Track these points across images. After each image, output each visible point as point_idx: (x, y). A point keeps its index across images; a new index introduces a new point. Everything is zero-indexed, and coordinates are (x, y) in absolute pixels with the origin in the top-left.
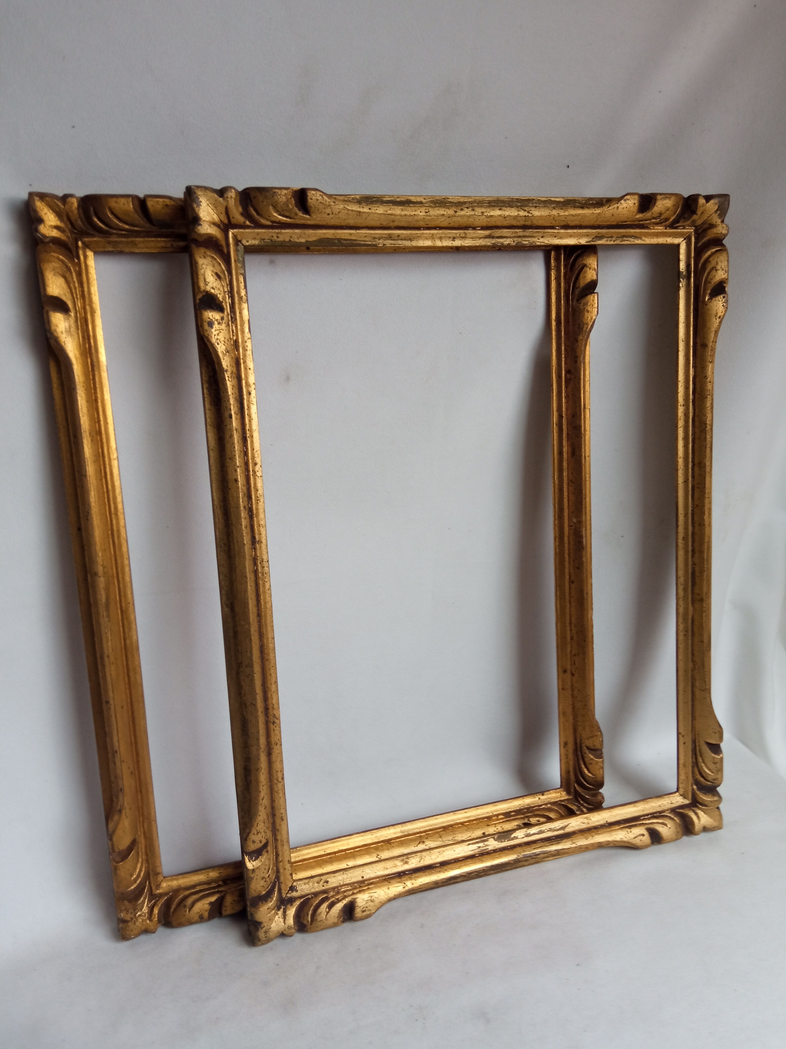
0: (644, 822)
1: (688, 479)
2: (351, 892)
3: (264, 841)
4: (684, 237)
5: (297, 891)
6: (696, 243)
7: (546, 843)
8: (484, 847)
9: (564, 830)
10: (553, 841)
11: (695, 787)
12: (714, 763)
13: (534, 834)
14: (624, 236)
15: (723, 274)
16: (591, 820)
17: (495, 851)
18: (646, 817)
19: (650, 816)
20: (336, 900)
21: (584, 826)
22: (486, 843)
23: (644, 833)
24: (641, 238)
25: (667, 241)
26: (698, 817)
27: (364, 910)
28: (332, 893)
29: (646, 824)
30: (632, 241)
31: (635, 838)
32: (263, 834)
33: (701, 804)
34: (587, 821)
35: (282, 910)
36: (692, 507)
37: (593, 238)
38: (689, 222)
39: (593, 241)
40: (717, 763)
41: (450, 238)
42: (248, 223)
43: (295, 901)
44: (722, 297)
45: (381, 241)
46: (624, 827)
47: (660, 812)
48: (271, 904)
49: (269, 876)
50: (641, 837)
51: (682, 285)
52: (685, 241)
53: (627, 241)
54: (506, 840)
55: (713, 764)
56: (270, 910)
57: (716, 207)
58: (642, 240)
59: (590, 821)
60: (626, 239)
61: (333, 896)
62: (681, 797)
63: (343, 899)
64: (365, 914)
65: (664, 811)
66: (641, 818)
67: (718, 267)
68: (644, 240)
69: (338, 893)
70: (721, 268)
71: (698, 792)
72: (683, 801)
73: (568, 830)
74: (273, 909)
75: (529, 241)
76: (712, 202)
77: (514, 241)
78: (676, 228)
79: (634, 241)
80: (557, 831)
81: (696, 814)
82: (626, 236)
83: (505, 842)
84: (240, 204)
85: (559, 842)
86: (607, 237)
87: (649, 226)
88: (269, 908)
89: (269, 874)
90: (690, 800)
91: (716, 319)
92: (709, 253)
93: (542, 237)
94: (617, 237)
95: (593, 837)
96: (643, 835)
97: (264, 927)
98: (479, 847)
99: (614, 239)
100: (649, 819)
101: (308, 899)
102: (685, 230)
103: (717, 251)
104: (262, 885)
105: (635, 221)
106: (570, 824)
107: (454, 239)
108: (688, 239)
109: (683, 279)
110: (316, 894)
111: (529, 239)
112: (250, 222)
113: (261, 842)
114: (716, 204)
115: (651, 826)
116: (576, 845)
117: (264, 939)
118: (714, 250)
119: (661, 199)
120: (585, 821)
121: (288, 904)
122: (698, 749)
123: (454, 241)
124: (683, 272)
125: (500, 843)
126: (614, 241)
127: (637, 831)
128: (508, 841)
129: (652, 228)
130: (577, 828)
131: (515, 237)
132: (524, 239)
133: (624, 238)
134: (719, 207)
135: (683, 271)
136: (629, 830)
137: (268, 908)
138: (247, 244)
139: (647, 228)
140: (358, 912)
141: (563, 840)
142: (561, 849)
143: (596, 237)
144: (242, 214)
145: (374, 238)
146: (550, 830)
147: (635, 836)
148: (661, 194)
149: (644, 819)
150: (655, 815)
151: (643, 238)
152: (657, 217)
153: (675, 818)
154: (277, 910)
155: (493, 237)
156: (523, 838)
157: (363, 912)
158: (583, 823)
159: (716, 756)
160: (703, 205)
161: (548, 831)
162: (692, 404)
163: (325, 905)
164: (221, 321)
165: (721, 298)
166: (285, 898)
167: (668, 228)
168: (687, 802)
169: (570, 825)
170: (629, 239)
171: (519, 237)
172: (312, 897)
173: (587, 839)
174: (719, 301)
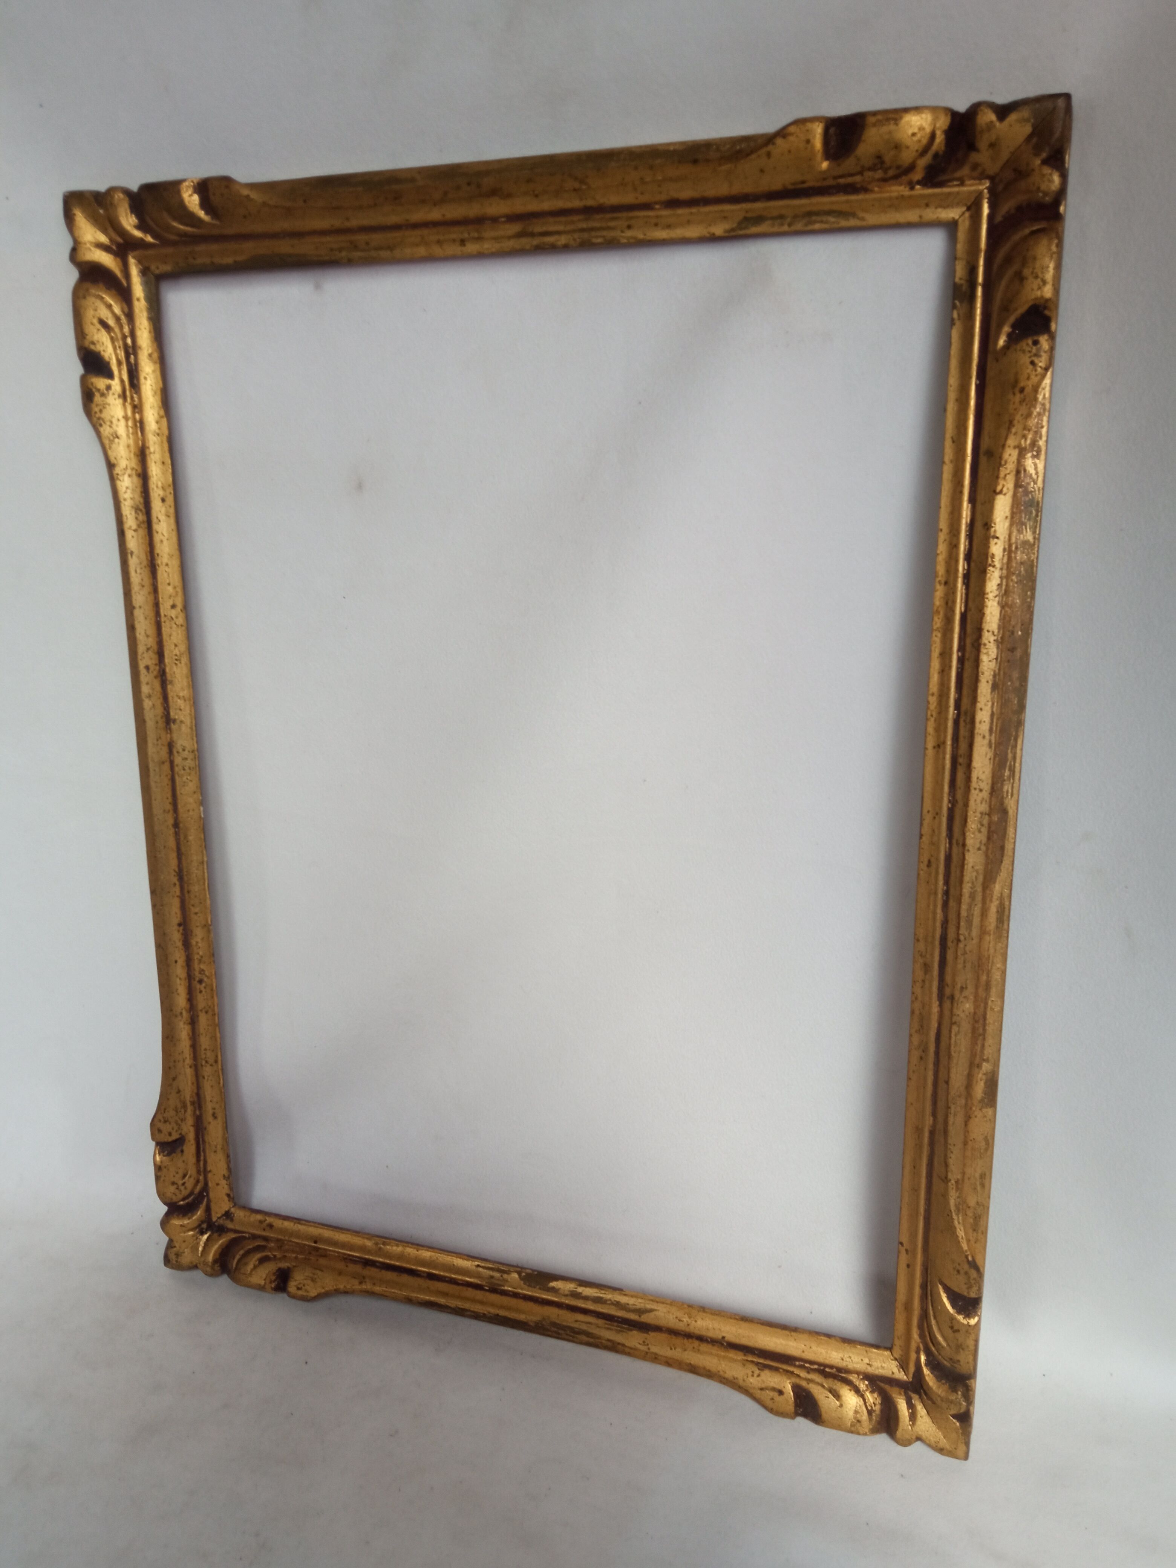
0: (797, 1371)
1: (944, 743)
2: (294, 1255)
3: (175, 1136)
4: (966, 205)
5: (232, 1220)
6: (990, 217)
7: (601, 1322)
8: (498, 1280)
9: (640, 1316)
10: (616, 1324)
11: (923, 1358)
12: (952, 1327)
13: (586, 1298)
14: (810, 214)
15: (1035, 287)
16: (696, 1321)
17: (516, 1295)
18: (807, 1365)
19: (816, 1367)
20: (272, 1256)
21: (681, 1326)
22: (505, 1276)
23: (784, 1390)
24: (853, 215)
25: (921, 217)
26: (913, 1417)
27: (300, 1286)
28: (273, 1245)
29: (798, 1376)
30: (834, 223)
31: (762, 1389)
32: (174, 1125)
33: (926, 1394)
34: (688, 1319)
35: (205, 1237)
36: (950, 801)
37: (740, 223)
38: (965, 171)
39: (741, 229)
40: (958, 1331)
41: (454, 241)
42: (149, 239)
43: (226, 1232)
44: (1030, 342)
45: (344, 254)
46: (752, 1362)
47: (840, 1370)
48: (186, 1222)
49: (183, 1184)
50: (776, 1394)
51: (959, 315)
52: (967, 215)
53: (822, 222)
54: (538, 1287)
55: (950, 1331)
56: (184, 1229)
57: (1028, 129)
58: (858, 218)
59: (693, 1322)
60: (819, 218)
61: (271, 1250)
62: (895, 1363)
63: (280, 1259)
64: (300, 1293)
65: (848, 1371)
66: (797, 1363)
67: (1026, 272)
68: (863, 219)
69: (280, 1248)
70: (1032, 273)
71: (926, 1371)
72: (895, 1370)
73: (645, 1318)
74: (192, 1230)
75: (604, 237)
76: (1013, 117)
77: (574, 240)
78: (941, 184)
79: (838, 223)
80: (626, 1311)
81: (910, 1406)
82: (817, 213)
83: (535, 1287)
84: (132, 212)
85: (624, 1332)
86: (773, 218)
87: (870, 187)
88: (183, 1226)
89: (184, 1181)
90: (911, 1375)
91: (1014, 394)
92: (1016, 237)
93: (629, 227)
94: (795, 217)
95: (685, 1350)
96: (781, 1393)
97: (175, 1247)
98: (492, 1277)
99: (789, 220)
100: (809, 1371)
101: (244, 1238)
102: (965, 189)
103: (1033, 233)
104: (172, 1191)
105: (824, 179)
106: (656, 1310)
107: (463, 242)
108: (974, 208)
109: (961, 302)
110: (254, 1237)
111: (605, 233)
112: (153, 237)
113: (170, 1134)
114: (1027, 120)
115: (804, 1384)
116: (649, 1349)
117: (174, 1262)
118: (1027, 231)
119: (874, 125)
120: (686, 1319)
121: (217, 1231)
122: (929, 1288)
123: (464, 245)
124: (961, 285)
125: (526, 1287)
126: (790, 225)
127: (772, 1379)
128: (540, 1289)
129: (876, 189)
130: (662, 1323)
131: (574, 231)
132: (593, 234)
133: (814, 218)
134: (1035, 128)
135: (962, 282)
136: (757, 1372)
137: (181, 1226)
138: (157, 272)
139: (866, 190)
140: (292, 1287)
141: (631, 1330)
142: (619, 1344)
143: (746, 219)
144: (138, 227)
145: (332, 250)
146: (617, 1304)
147: (763, 1386)
148: (874, 113)
149: (802, 1367)
150: (827, 1370)
151: (861, 214)
152: (875, 165)
153: (868, 1395)
154: (197, 1233)
155: (532, 235)
156: (566, 1295)
157: (299, 1289)
158: (679, 1320)
159: (960, 1318)
160: (990, 126)
161: (612, 1304)
162: (964, 583)
163: (259, 1255)
164: (105, 392)
165: (1028, 344)
166: (215, 1222)
167: (918, 187)
168: (901, 1376)
169: (654, 1312)
170: (824, 218)
171: (582, 230)
172: (249, 1238)
173: (671, 1349)
174: (1024, 352)
